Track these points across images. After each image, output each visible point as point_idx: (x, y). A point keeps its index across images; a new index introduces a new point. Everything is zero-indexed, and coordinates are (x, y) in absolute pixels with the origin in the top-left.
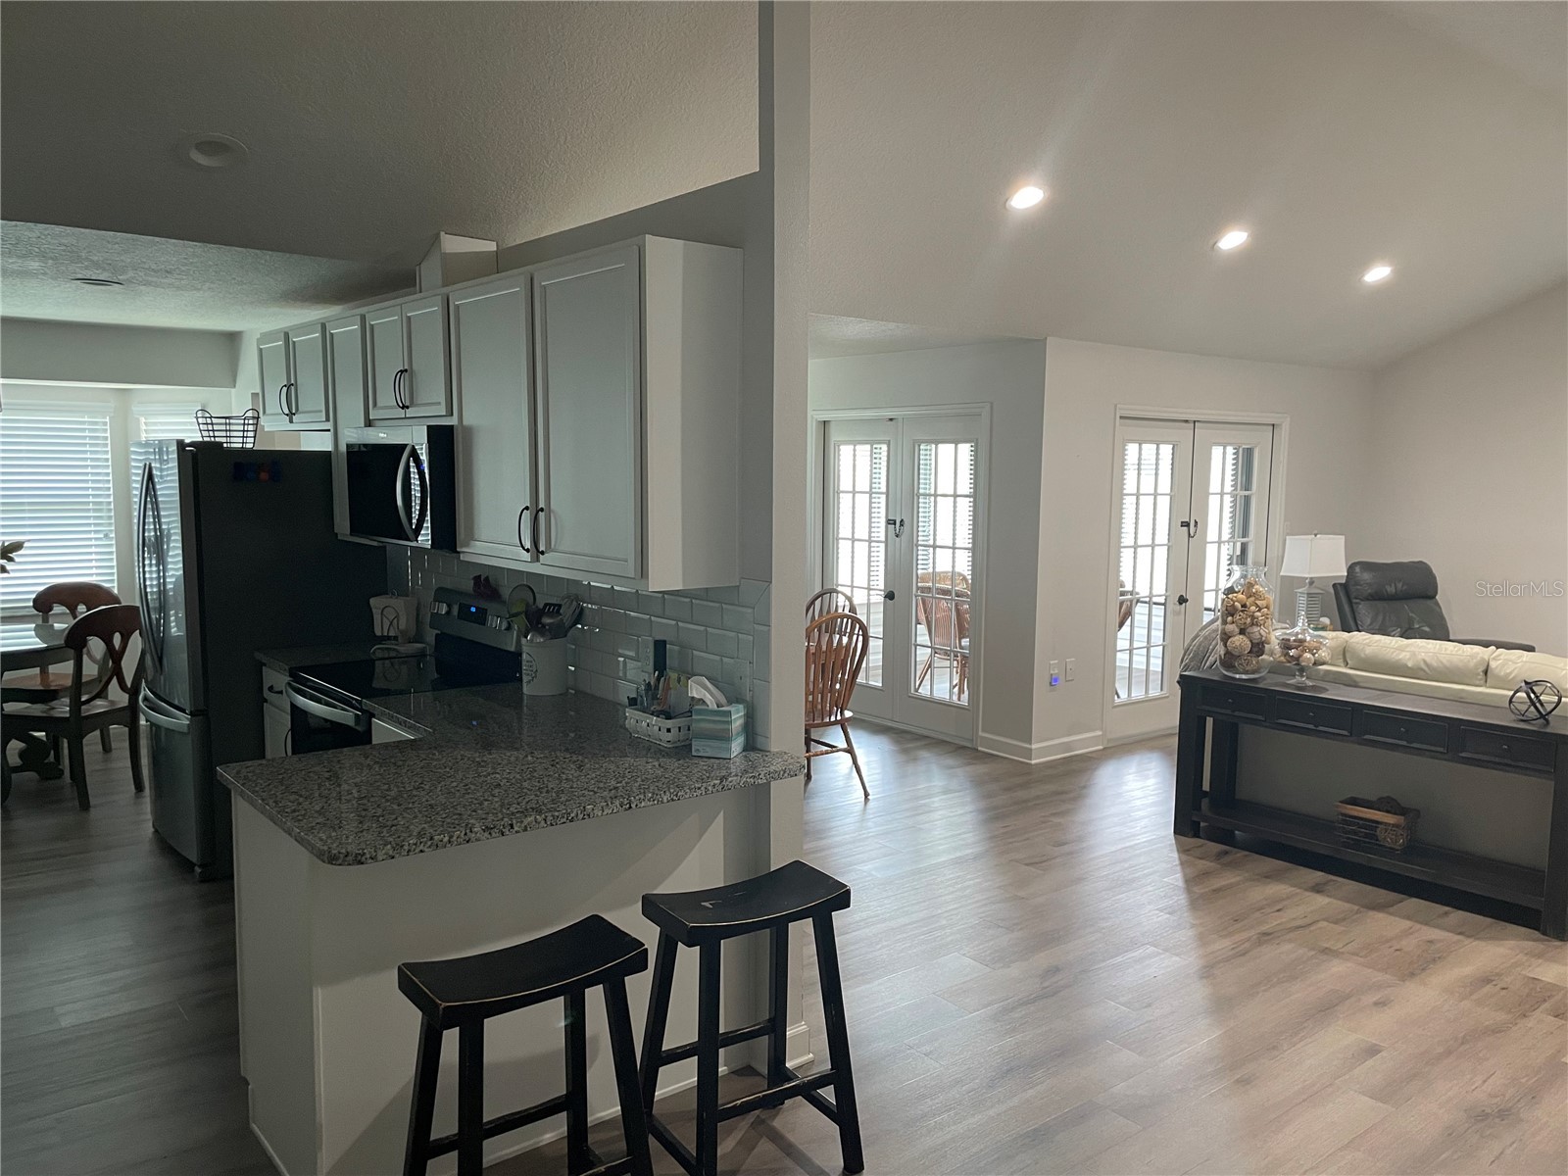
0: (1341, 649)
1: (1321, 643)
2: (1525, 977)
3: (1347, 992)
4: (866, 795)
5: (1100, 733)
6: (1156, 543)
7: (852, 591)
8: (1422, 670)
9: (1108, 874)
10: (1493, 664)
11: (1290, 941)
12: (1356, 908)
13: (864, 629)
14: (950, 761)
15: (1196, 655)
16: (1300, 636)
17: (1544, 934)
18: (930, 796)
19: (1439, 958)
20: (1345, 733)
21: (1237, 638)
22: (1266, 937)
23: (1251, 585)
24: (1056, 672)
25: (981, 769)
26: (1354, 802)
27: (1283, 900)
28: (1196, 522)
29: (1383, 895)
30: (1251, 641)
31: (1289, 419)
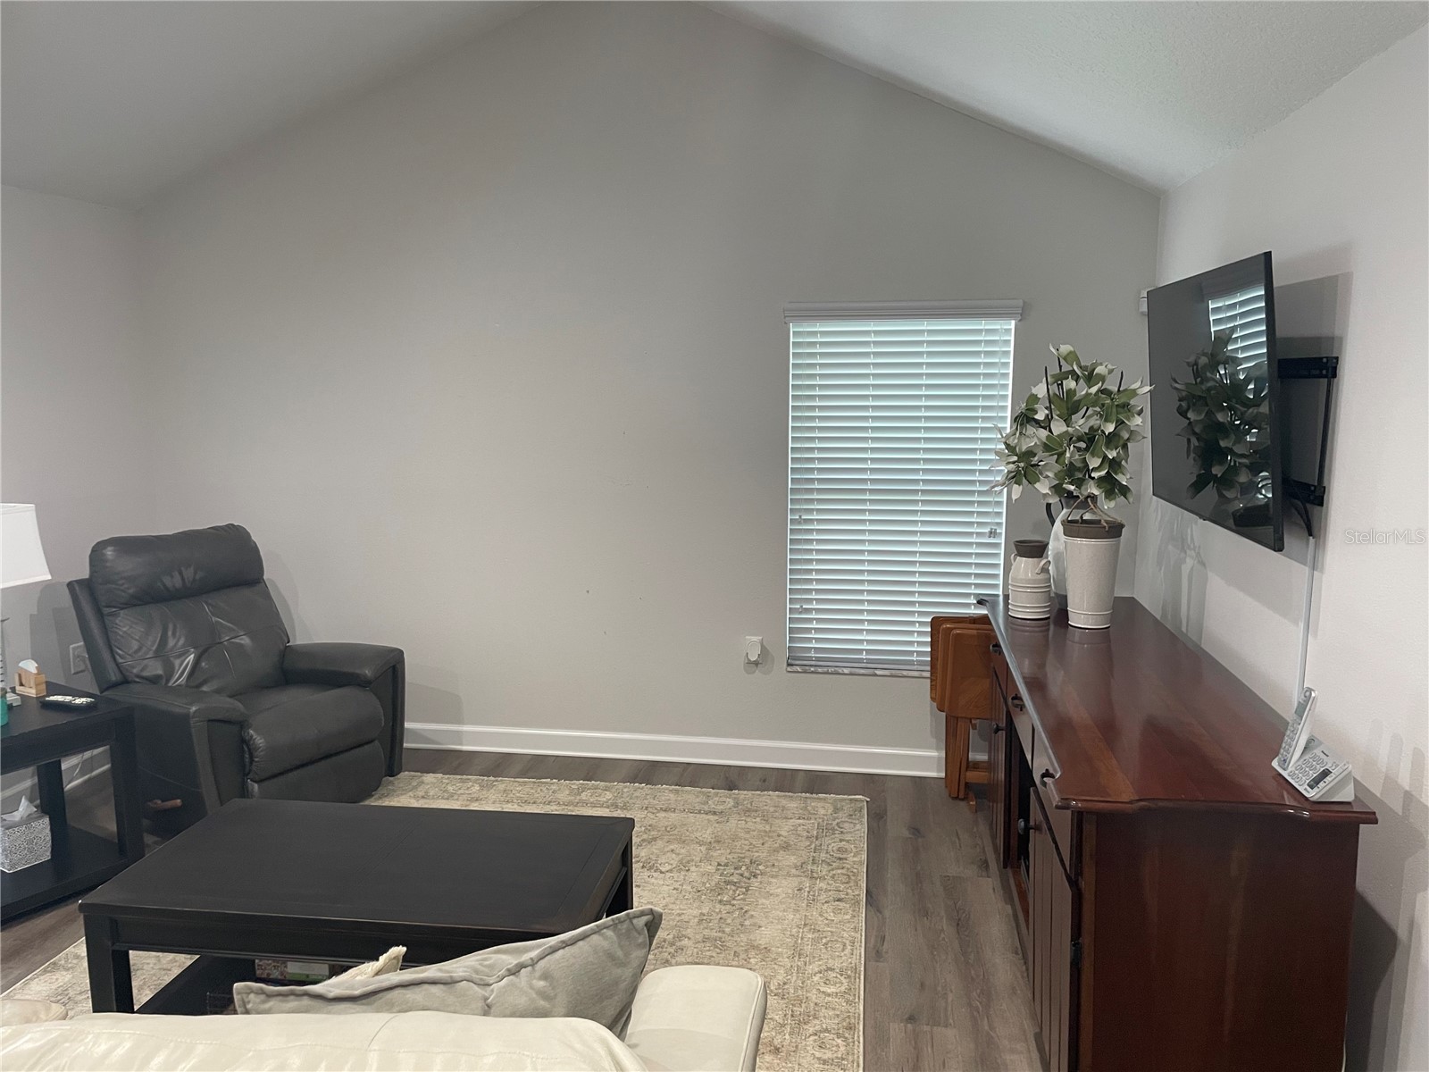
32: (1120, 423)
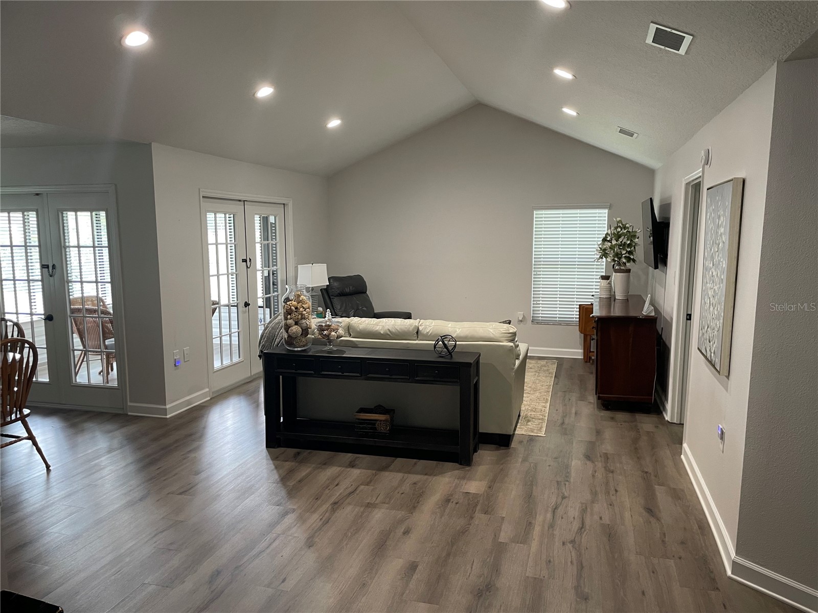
0: (347, 327)
1: (338, 326)
2: (463, 493)
3: (388, 529)
4: (48, 467)
5: (207, 390)
6: (220, 273)
7: (17, 318)
8: (388, 334)
9: (234, 487)
10: (421, 328)
11: (349, 504)
12: (374, 472)
13: (32, 347)
14: (109, 427)
15: (269, 338)
16: (328, 323)
17: (461, 464)
18: (99, 457)
19: (422, 492)
20: (358, 375)
21: (294, 327)
22: (336, 506)
23: (299, 296)
24: (178, 357)
25: (132, 429)
26: (363, 410)
27: (337, 477)
28: (250, 259)
29: (384, 460)
30: (302, 328)
31: (291, 201)
32: (631, 240)
